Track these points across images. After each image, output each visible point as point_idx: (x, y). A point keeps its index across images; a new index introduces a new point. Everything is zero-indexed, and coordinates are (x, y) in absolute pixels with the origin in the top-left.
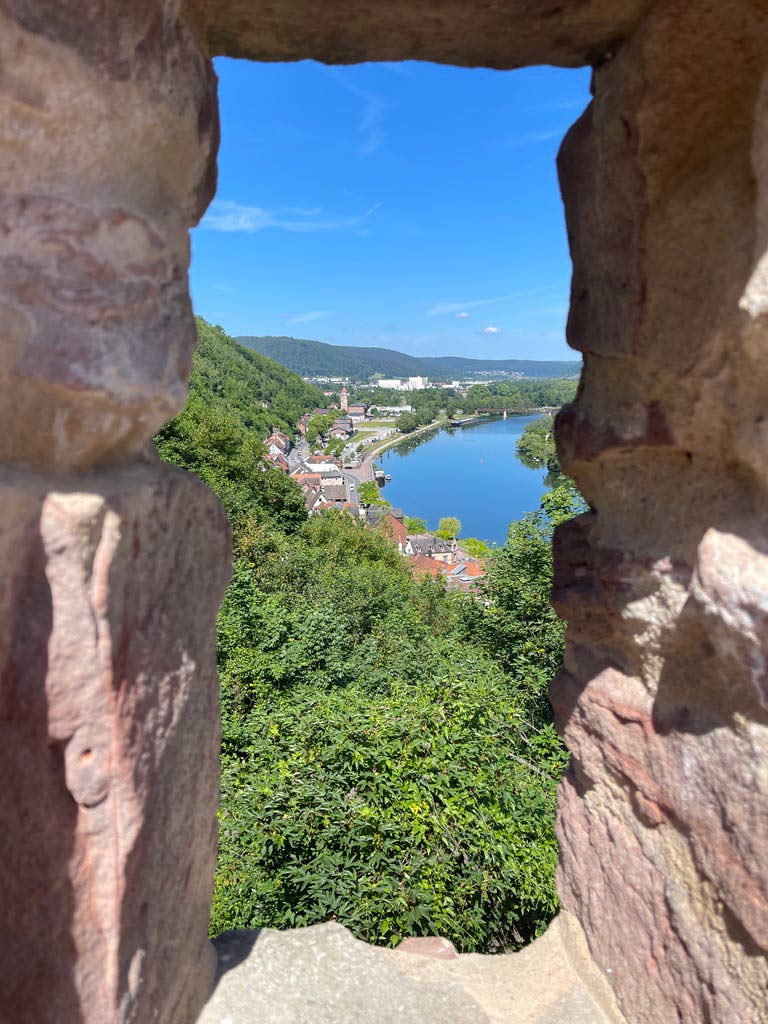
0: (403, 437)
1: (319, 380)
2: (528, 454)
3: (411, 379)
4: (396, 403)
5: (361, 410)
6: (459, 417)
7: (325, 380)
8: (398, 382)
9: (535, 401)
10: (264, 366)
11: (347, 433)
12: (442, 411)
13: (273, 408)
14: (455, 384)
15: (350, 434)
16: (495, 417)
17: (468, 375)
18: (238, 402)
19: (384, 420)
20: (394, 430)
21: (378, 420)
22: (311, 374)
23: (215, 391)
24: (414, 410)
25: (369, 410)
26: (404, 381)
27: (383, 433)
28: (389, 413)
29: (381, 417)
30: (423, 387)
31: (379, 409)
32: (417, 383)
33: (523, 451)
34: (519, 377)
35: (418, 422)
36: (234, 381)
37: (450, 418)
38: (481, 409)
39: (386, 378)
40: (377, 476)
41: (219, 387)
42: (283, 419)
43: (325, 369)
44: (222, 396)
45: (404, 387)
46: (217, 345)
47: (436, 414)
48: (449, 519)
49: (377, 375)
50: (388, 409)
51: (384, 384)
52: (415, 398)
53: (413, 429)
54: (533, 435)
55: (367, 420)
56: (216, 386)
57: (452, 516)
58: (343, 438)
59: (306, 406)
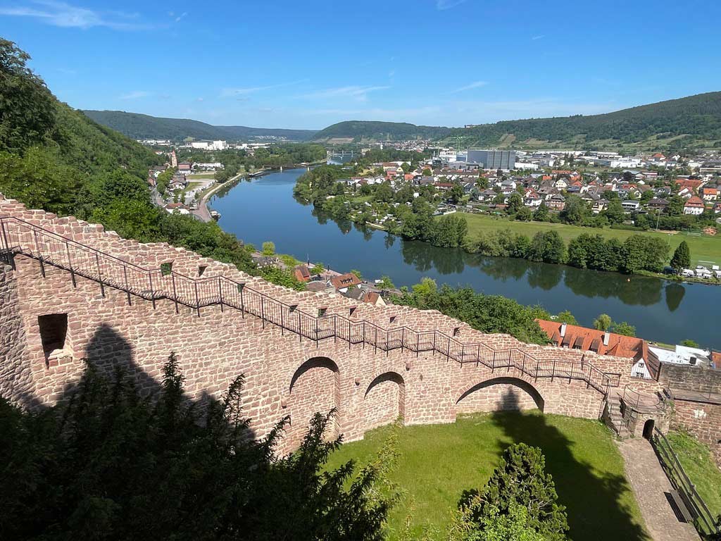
0: (221, 185)
1: (149, 142)
2: (301, 196)
3: (214, 142)
4: (208, 161)
5: (188, 167)
6: (253, 171)
7: (153, 142)
8: (206, 144)
9: (298, 159)
10: (116, 139)
11: (183, 184)
12: (242, 166)
13: (130, 169)
14: (244, 146)
15: (185, 185)
16: (275, 170)
17: (251, 139)
18: (109, 167)
19: (204, 173)
20: (214, 181)
21: (199, 173)
22: (142, 138)
23: (92, 160)
24: (223, 166)
25: (192, 166)
26: (209, 144)
27: (207, 183)
28: (206, 168)
29: (202, 171)
30: (223, 148)
31: (199, 165)
32: (219, 145)
33: (297, 194)
34: (284, 140)
35: (229, 175)
36: (103, 153)
37: (247, 171)
38: (266, 164)
39: (196, 141)
40: (213, 215)
41: (95, 158)
42: (138, 176)
43: (151, 134)
44: (97, 164)
45: (210, 148)
46: (84, 125)
47: (238, 168)
48: (268, 243)
49: (190, 138)
50: (205, 165)
51: (197, 145)
52: (221, 156)
53: (226, 180)
54: (302, 184)
55: (192, 173)
56: (92, 157)
57: (269, 241)
58: (181, 188)
59: (149, 165)
